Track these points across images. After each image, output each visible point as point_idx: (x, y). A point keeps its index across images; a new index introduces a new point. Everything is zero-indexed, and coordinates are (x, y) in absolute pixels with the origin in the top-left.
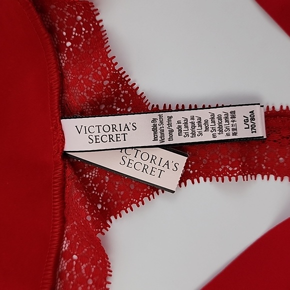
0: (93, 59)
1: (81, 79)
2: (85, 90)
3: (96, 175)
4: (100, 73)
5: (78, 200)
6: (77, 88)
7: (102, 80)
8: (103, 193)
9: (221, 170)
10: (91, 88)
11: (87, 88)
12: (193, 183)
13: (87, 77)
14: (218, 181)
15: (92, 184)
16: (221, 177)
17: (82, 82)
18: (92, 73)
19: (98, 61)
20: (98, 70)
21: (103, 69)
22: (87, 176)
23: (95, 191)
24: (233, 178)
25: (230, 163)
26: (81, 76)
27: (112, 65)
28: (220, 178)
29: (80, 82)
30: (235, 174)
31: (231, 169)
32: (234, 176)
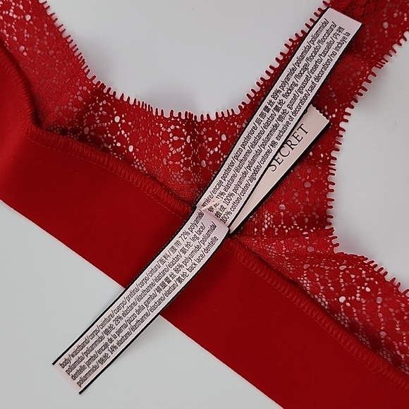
0: (158, 135)
1: (167, 162)
2: (182, 166)
3: (272, 216)
4: (176, 138)
5: (284, 249)
6: (173, 173)
7: (183, 141)
8: (295, 222)
9: (352, 84)
10: (184, 158)
11: (181, 163)
12: (347, 121)
13: (170, 154)
14: (361, 95)
15: (277, 227)
16: (360, 88)
17: (171, 162)
18: (170, 146)
19: (163, 131)
20: (172, 138)
21: (175, 132)
22: (266, 226)
23: (287, 228)
24: (370, 77)
25: (351, 69)
26: (165, 160)
27: (178, 120)
28: (361, 91)
29: (170, 165)
30: (368, 72)
31: (359, 73)
32: (369, 74)
